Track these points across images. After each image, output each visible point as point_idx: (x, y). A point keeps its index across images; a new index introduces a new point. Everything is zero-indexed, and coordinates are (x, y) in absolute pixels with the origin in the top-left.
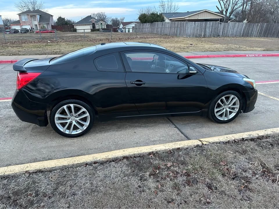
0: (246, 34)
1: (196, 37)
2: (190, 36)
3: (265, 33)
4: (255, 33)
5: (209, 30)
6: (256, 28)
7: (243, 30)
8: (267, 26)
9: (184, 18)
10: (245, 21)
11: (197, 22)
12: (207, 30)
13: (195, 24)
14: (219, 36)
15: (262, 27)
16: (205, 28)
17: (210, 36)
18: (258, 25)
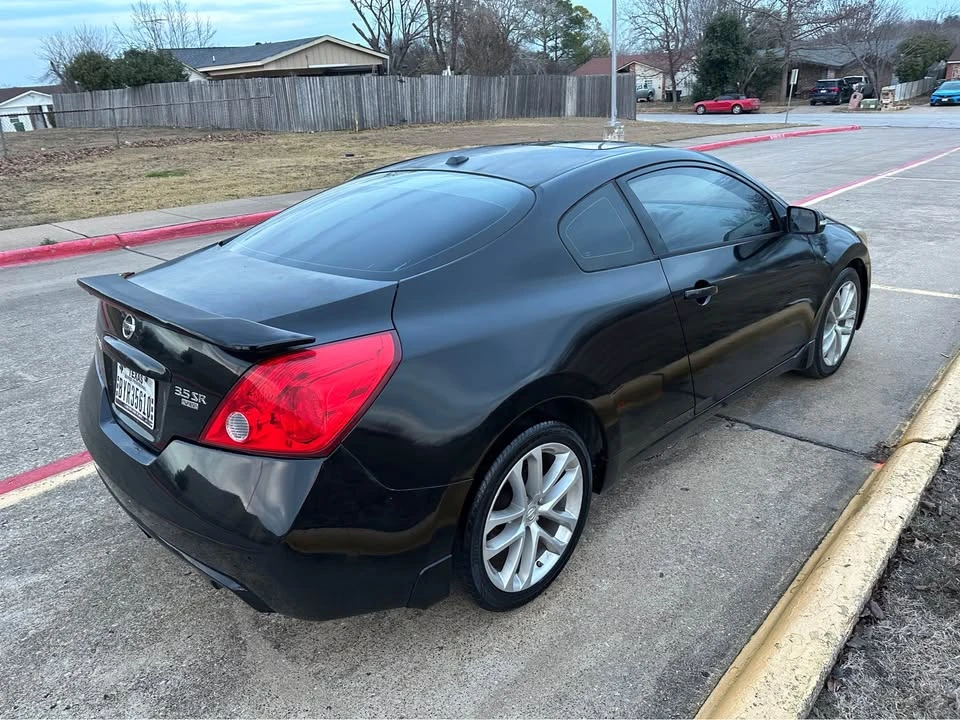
0: (477, 112)
1: (337, 129)
2: (315, 127)
3: (521, 104)
4: (497, 107)
5: (373, 105)
6: (498, 90)
7: (465, 99)
8: (523, 81)
9: (262, 66)
10: (448, 72)
11: (327, 78)
12: (367, 105)
13: (322, 83)
14: (404, 121)
15: (510, 86)
16: (359, 99)
17: (379, 125)
18: (500, 83)
